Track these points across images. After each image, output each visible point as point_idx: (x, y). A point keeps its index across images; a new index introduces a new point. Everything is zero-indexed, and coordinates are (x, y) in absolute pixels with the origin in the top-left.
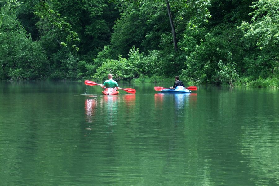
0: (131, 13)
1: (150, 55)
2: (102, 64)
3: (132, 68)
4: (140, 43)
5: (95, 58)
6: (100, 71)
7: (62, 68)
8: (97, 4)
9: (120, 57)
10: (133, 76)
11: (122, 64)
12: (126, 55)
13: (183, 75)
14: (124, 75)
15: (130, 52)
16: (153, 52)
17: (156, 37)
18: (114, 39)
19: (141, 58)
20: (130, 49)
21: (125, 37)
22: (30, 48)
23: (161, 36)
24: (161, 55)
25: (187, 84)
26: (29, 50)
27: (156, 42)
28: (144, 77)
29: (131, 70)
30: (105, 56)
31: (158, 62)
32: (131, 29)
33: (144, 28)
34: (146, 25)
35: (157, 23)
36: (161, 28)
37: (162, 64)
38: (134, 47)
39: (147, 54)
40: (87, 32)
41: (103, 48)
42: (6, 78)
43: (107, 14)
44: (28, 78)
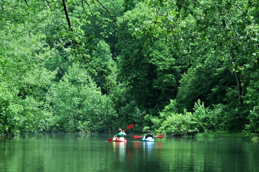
0: (197, 67)
1: (214, 110)
2: (167, 118)
3: (197, 122)
4: (206, 97)
5: (161, 112)
6: (164, 125)
7: (129, 121)
8: (164, 58)
9: (185, 111)
10: (198, 131)
11: (187, 119)
12: (191, 109)
13: (246, 130)
14: (188, 129)
15: (195, 106)
16: (217, 106)
17: (222, 91)
18: (181, 92)
19: (206, 113)
20: (195, 103)
21: (191, 91)
22: (99, 101)
23: (227, 89)
24: (225, 110)
25: (251, 140)
26: (98, 103)
27: (222, 96)
28: (209, 132)
29: (196, 124)
30: (171, 110)
31: (223, 116)
32: (198, 83)
33: (211, 82)
34: (212, 79)
35: (224, 77)
36: (227, 82)
37: (228, 118)
38: (199, 101)
39: (212, 108)
40: (154, 85)
41: (170, 102)
42: (76, 130)
43: (176, 69)
44: (97, 131)
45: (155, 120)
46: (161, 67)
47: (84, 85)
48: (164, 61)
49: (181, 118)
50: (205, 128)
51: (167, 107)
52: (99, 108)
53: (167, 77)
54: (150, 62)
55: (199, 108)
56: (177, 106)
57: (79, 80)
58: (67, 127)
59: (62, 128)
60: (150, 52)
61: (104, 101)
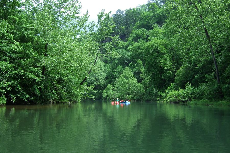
2: (170, 93)
3: (187, 95)
5: (166, 90)
6: (168, 97)
7: (150, 95)
9: (180, 89)
10: (188, 100)
11: (181, 93)
12: (183, 87)
14: (182, 99)
15: (186, 86)
17: (201, 77)
18: (176, 80)
19: (193, 89)
23: (205, 75)
28: (195, 101)
32: (186, 74)
35: (202, 69)
38: (188, 83)
40: (162, 77)
45: (163, 94)
49: (177, 93)
50: (192, 98)
51: (169, 88)
52: (137, 89)
53: (169, 72)
54: (160, 65)
61: (139, 86)
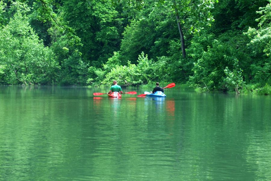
0: (140, 20)
1: (158, 62)
2: (112, 70)
3: (141, 74)
4: (149, 49)
5: (105, 64)
6: (109, 77)
7: (72, 73)
8: (107, 10)
9: (129, 63)
10: (142, 82)
11: (131, 70)
12: (135, 61)
13: (191, 81)
14: (133, 81)
15: (139, 58)
16: (161, 58)
17: (165, 43)
18: (124, 45)
19: (150, 65)
20: (139, 55)
21: (135, 43)
22: (41, 53)
23: (170, 42)
24: (169, 62)
25: (194, 91)
26: (41, 55)
27: (165, 48)
28: (152, 83)
29: (139, 76)
30: (115, 62)
31: (166, 68)
32: (141, 36)
33: (154, 35)
34: (155, 32)
35: (166, 30)
36: (170, 35)
37: (171, 70)
38: (143, 53)
39: (156, 60)
40: (97, 38)
41: (113, 54)
42: (18, 83)
43: (118, 21)
44: (40, 83)
45: (98, 72)
46: (104, 19)
47: (26, 37)
48: (107, 13)
49: (125, 70)
50: (148, 79)
51: (110, 59)
52: (42, 61)
53: (110, 29)
54: (93, 14)
55: (143, 60)
56: (120, 59)
57: (21, 32)
58: (9, 80)
59: (4, 80)
60: (93, 5)
